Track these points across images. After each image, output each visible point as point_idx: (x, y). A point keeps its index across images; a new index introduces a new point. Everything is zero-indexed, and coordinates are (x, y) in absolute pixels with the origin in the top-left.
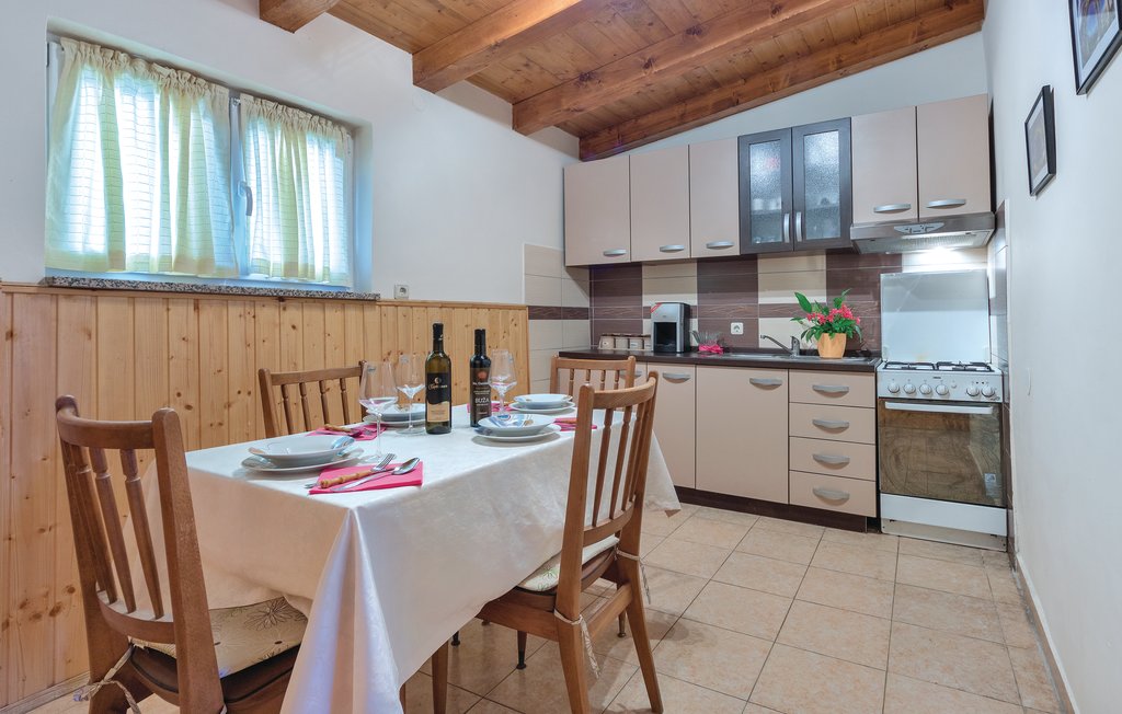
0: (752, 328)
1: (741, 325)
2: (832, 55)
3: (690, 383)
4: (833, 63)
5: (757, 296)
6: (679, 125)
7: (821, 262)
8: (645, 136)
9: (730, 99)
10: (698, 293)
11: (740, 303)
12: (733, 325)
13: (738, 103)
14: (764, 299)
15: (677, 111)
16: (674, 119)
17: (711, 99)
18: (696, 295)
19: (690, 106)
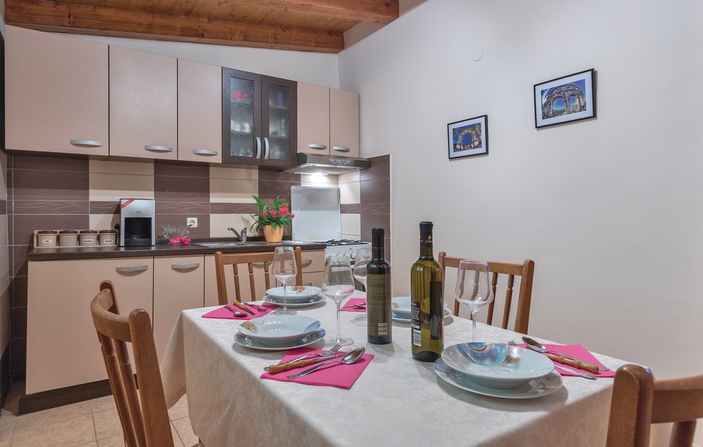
0: (204, 222)
1: (195, 219)
2: (271, 31)
3: (200, 270)
4: (271, 37)
5: (209, 197)
6: (146, 33)
7: (255, 174)
8: (106, 29)
9: (196, 30)
10: (156, 190)
11: (195, 202)
12: (189, 219)
13: (203, 36)
14: (215, 199)
15: (145, 19)
16: (140, 24)
17: (180, 22)
18: (153, 193)
19: (158, 20)
